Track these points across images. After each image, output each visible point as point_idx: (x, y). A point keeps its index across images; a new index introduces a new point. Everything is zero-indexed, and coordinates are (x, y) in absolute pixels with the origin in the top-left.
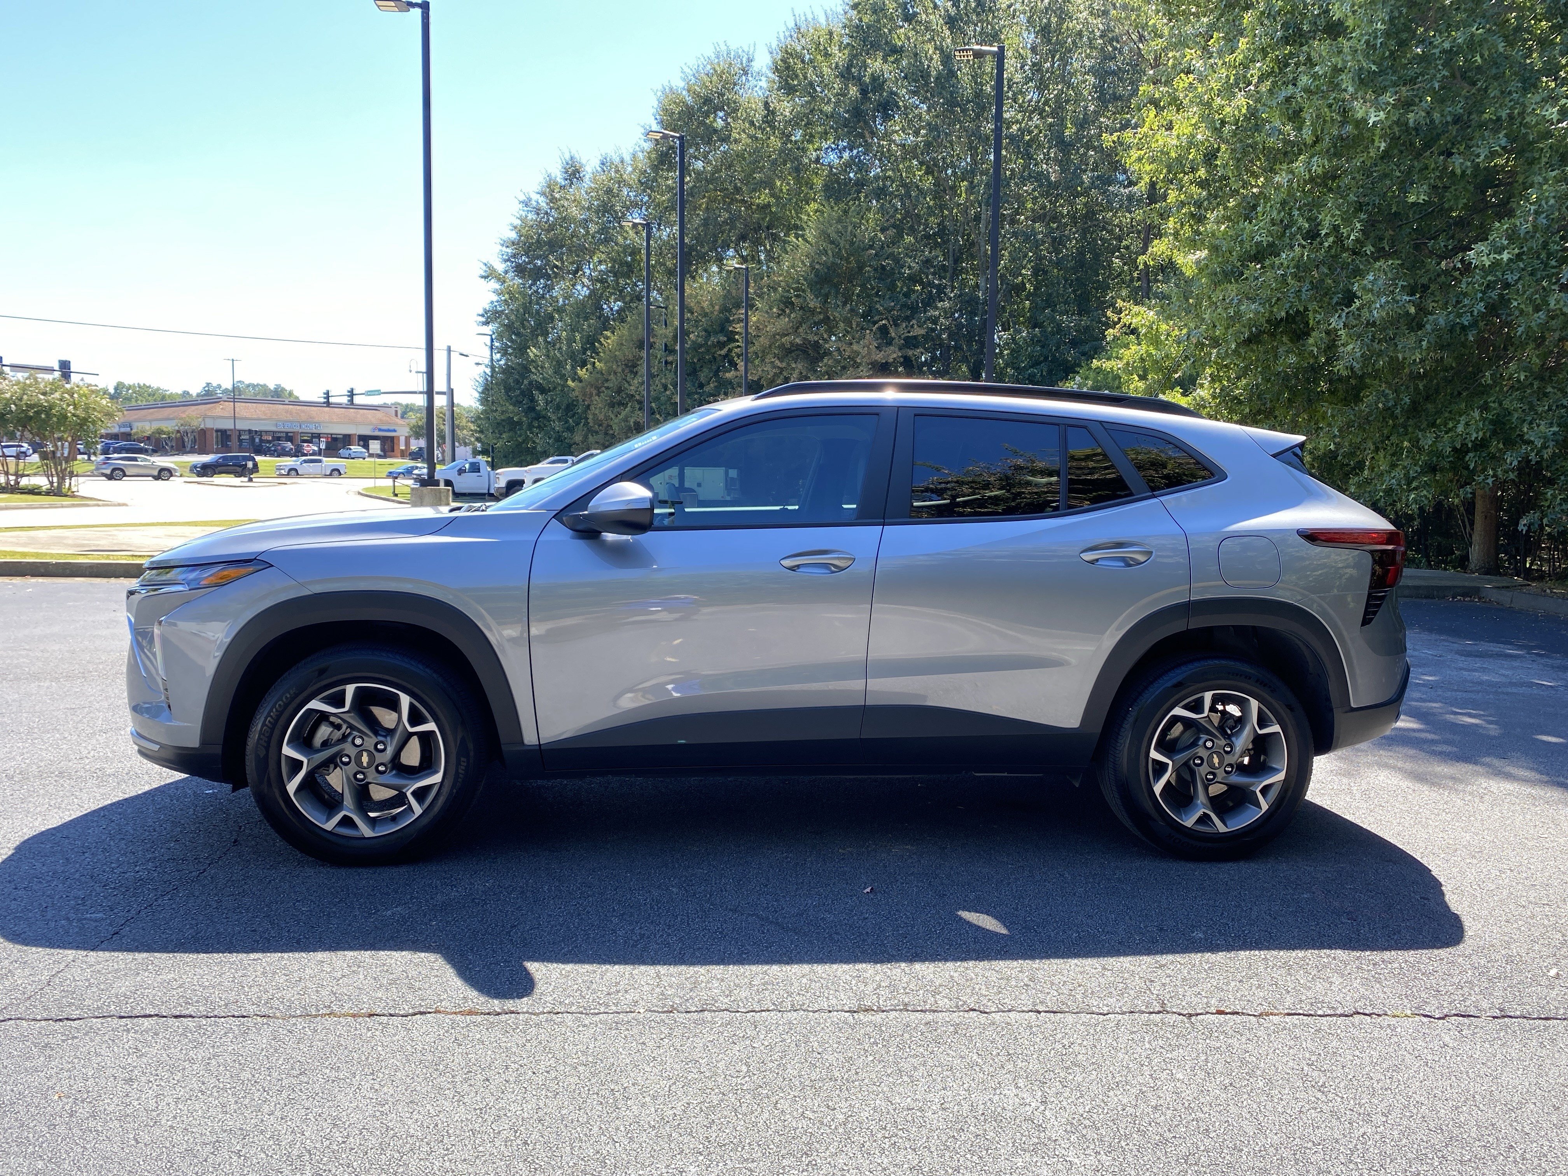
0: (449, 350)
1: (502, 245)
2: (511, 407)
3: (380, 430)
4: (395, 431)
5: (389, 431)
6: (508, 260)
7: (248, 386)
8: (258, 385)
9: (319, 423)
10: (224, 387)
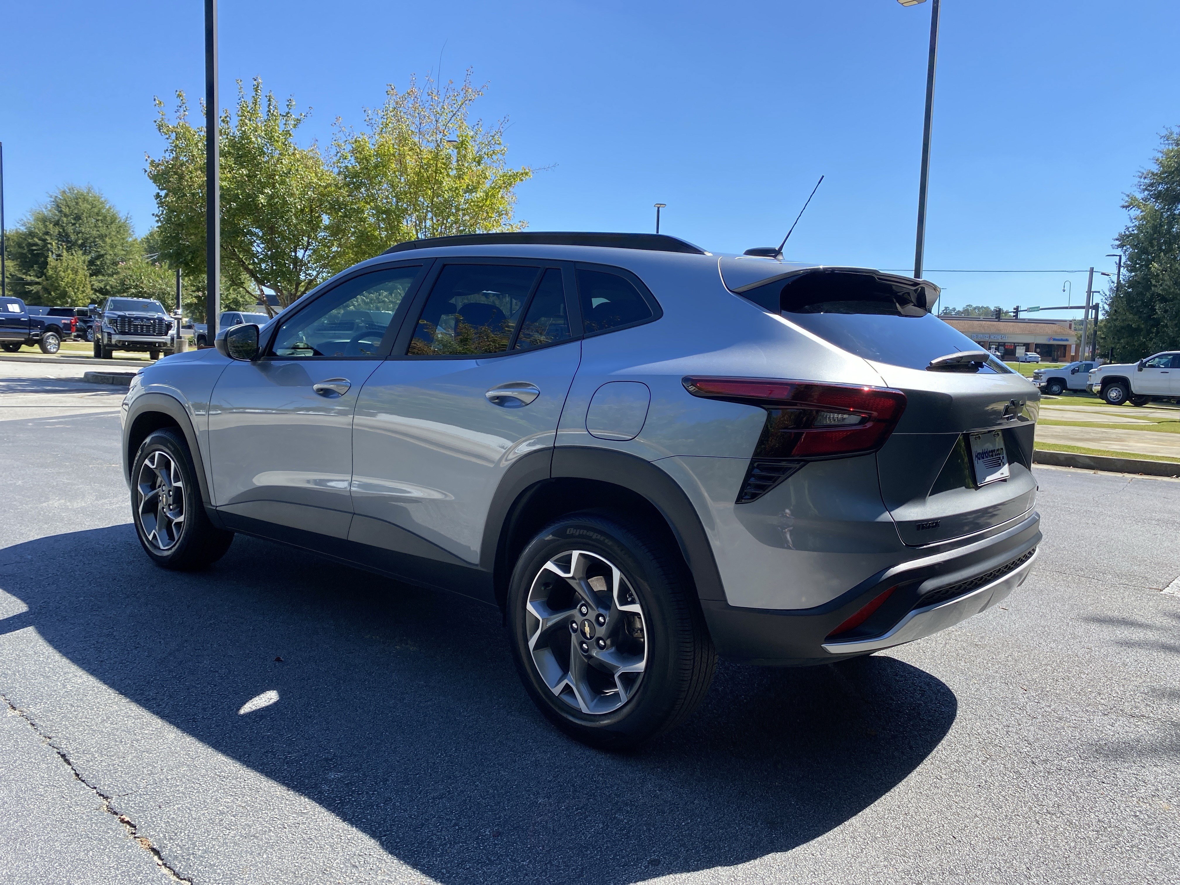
0: (1092, 271)
1: (1141, 177)
2: (1131, 316)
3: (1054, 340)
4: (1067, 340)
5: (1062, 340)
6: (1146, 189)
7: (975, 308)
8: (982, 307)
9: (1005, 334)
10: (957, 310)
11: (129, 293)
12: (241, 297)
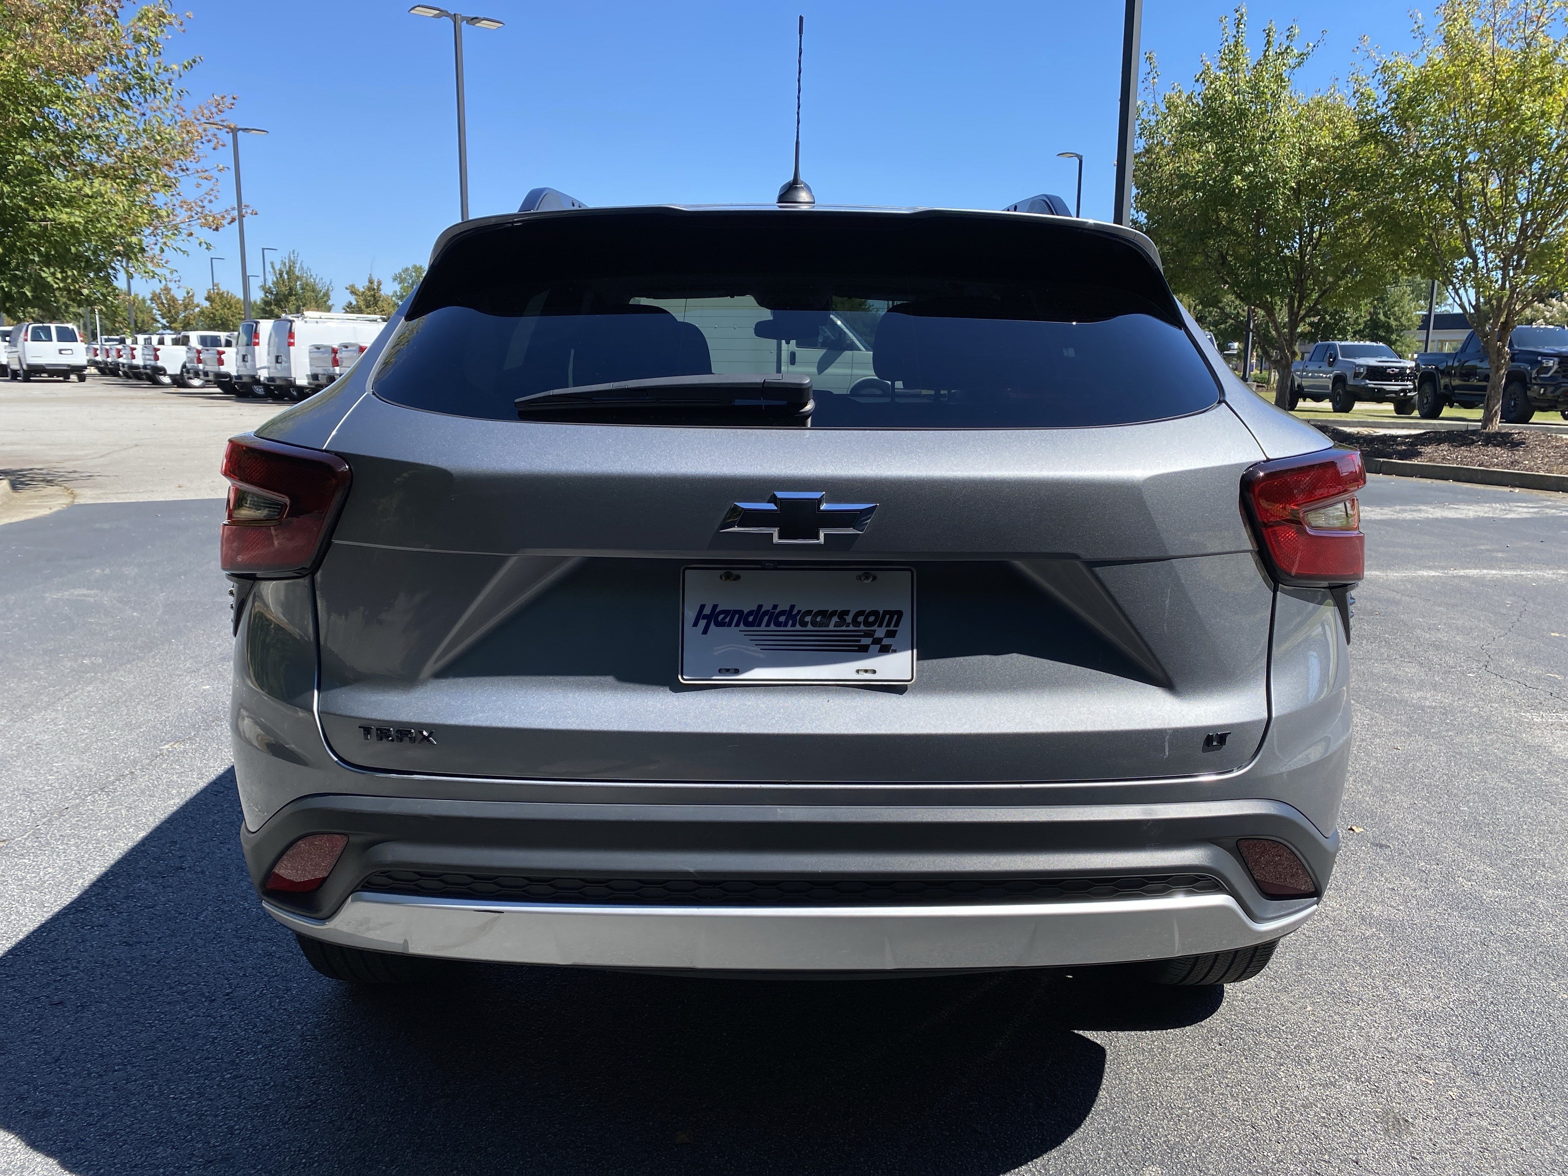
11: (1228, 324)
12: (1395, 320)
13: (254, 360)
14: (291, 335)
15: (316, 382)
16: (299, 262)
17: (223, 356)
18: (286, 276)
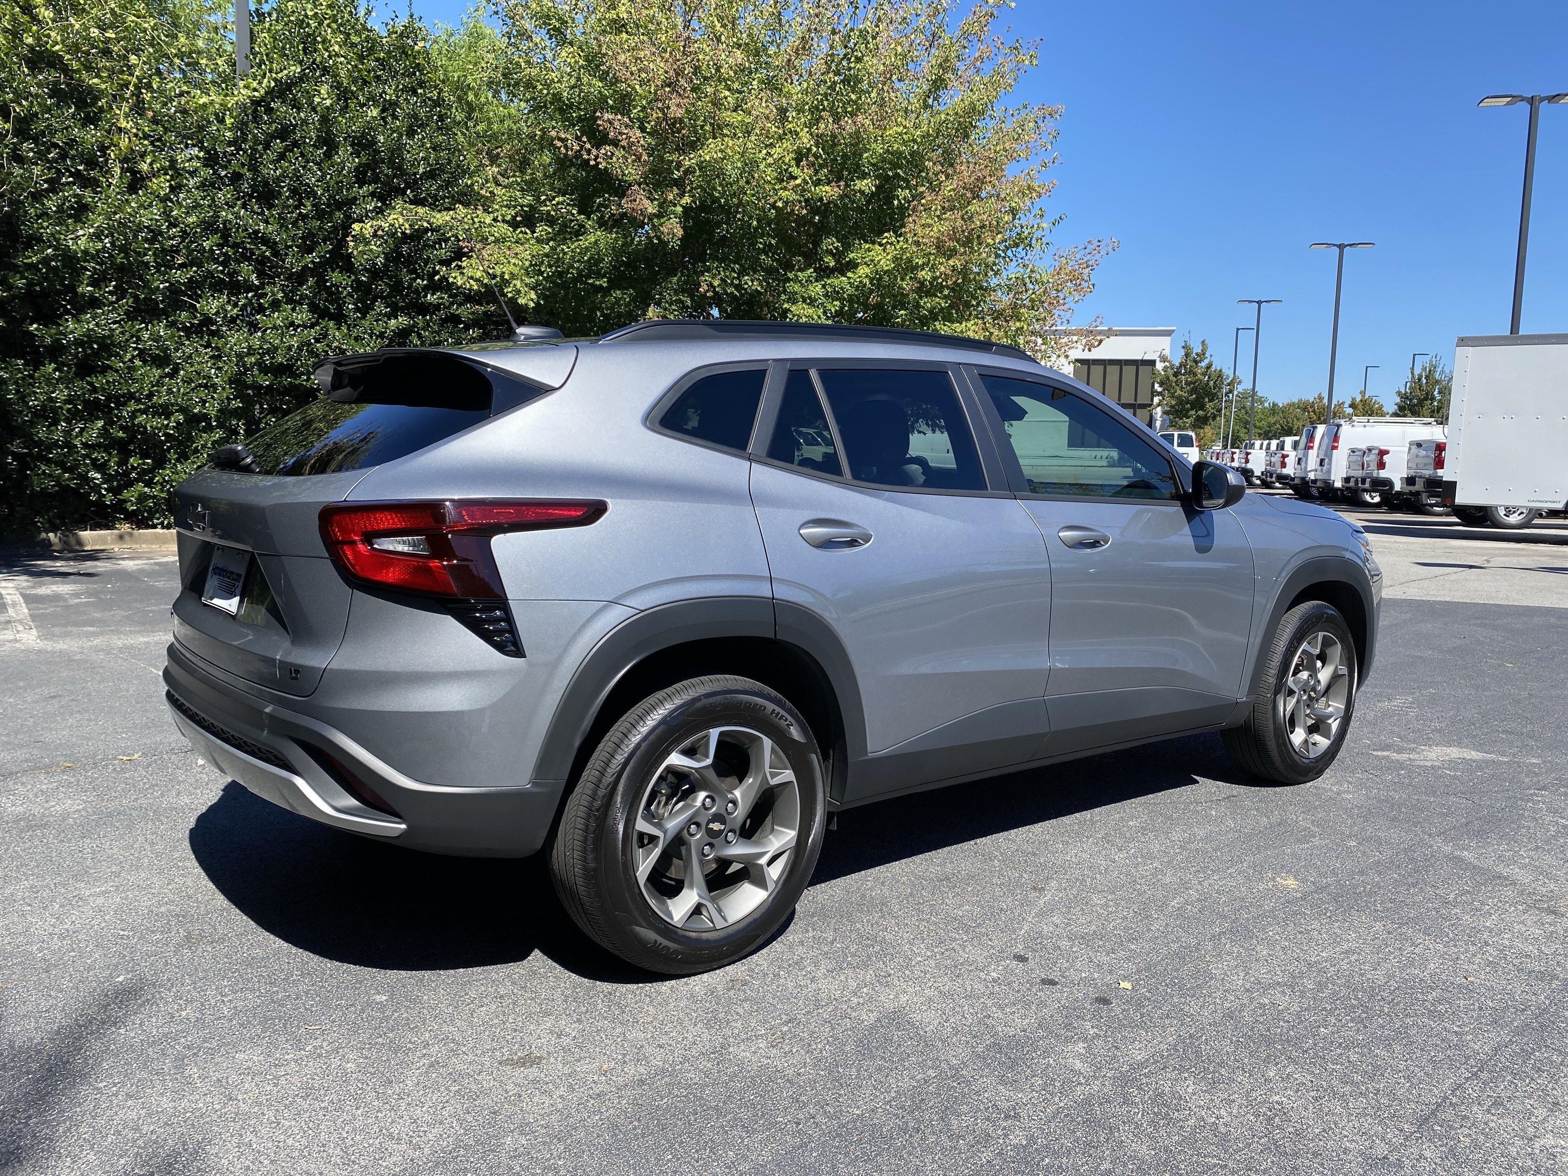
13: (1306, 463)
14: (1336, 439)
15: (1347, 485)
16: (1441, 366)
17: (1286, 459)
18: (1424, 381)
